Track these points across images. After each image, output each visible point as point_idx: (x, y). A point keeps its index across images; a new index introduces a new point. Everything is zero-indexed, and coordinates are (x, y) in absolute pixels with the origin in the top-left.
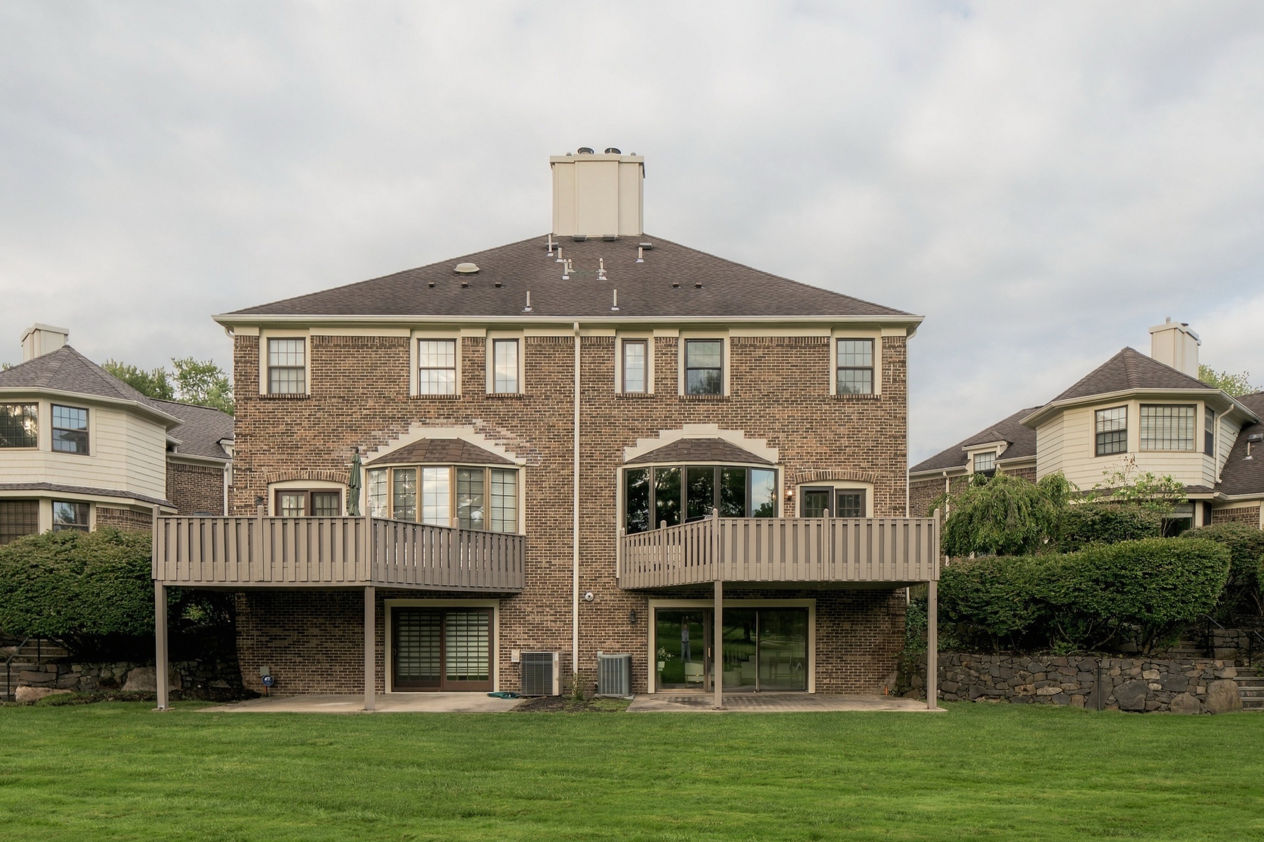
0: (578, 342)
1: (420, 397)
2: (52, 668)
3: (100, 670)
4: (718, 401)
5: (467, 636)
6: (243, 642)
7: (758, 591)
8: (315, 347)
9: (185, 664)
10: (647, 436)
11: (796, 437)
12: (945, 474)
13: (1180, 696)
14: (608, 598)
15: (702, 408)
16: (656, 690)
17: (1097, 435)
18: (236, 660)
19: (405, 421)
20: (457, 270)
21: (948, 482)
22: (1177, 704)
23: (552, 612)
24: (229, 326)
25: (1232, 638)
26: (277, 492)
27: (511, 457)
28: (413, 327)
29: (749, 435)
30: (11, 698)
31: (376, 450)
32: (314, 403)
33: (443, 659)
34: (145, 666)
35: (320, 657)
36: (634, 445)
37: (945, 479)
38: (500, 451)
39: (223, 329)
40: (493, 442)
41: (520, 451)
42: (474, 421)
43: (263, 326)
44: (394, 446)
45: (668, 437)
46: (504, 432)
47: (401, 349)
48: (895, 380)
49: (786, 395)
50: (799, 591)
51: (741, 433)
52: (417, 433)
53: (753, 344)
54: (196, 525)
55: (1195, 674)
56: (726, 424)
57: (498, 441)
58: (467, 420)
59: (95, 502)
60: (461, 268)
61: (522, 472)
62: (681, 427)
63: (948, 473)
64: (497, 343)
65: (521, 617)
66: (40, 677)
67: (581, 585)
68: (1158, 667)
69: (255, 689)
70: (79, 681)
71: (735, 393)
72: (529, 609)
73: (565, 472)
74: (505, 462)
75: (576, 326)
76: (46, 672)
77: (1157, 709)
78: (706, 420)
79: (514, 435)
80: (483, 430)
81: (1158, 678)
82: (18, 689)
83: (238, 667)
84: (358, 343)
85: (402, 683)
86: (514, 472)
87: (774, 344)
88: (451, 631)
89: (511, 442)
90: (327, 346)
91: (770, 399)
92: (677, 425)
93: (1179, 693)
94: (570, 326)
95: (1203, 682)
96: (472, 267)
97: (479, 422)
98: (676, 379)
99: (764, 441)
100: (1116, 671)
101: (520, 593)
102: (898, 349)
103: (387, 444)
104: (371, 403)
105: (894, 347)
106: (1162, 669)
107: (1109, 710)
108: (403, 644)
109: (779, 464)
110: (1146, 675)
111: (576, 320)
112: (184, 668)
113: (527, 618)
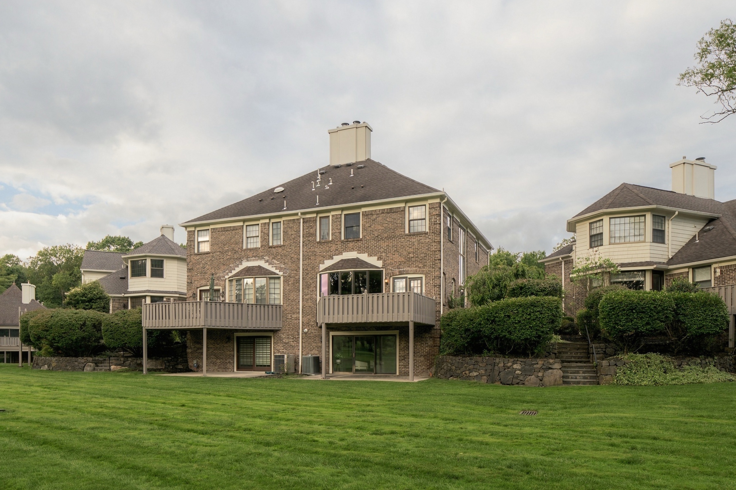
0: (302, 221)
1: (247, 249)
2: (122, 359)
3: (137, 360)
4: (357, 241)
5: (263, 348)
6: (189, 351)
7: (374, 327)
8: (212, 232)
9: (166, 358)
10: (329, 259)
11: (389, 255)
12: (560, 259)
13: (530, 377)
14: (313, 331)
15: (351, 244)
16: (333, 372)
17: (591, 237)
18: (186, 357)
19: (240, 260)
20: (275, 192)
21: (563, 263)
22: (528, 381)
23: (292, 338)
24: (186, 227)
25: (602, 349)
26: (201, 291)
27: (277, 271)
28: (244, 221)
29: (370, 255)
30: (110, 370)
31: (231, 272)
32: (211, 254)
33: (254, 358)
34: (152, 359)
35: (213, 356)
36: (324, 263)
37: (561, 262)
38: (273, 270)
39: (184, 228)
40: (271, 266)
41: (281, 269)
42: (265, 257)
43: (196, 226)
44: (238, 270)
45: (337, 259)
46: (275, 261)
47: (240, 230)
48: (434, 224)
49: (386, 235)
50: (391, 327)
51: (366, 254)
52: (246, 264)
53: (371, 213)
54: (157, 306)
55: (538, 366)
56: (360, 250)
57: (273, 266)
58: (261, 258)
59: (165, 296)
60: (277, 190)
61: (282, 278)
62: (342, 254)
63: (562, 258)
64: (274, 224)
65: (281, 339)
66: (118, 362)
67: (303, 325)
68: (520, 362)
69: (192, 369)
70: (130, 364)
71: (364, 236)
72: (284, 336)
73: (297, 277)
74: (275, 274)
75: (299, 214)
76: (120, 360)
77: (518, 384)
78: (352, 250)
79: (279, 262)
80: (267, 261)
81: (520, 368)
82: (112, 367)
83: (187, 360)
84: (225, 229)
85: (240, 368)
86: (279, 278)
87: (381, 212)
88: (257, 346)
89: (277, 265)
90: (215, 232)
91: (378, 238)
92: (340, 253)
93: (530, 375)
94: (297, 214)
95: (543, 371)
96: (282, 189)
97: (267, 258)
98: (340, 233)
99: (376, 258)
100: (501, 365)
101: (280, 330)
102: (436, 208)
103: (235, 270)
104: (230, 253)
105: (434, 208)
106: (522, 363)
107: (496, 383)
108: (241, 351)
109: (383, 268)
110: (515, 366)
111: (299, 211)
112: (166, 360)
113: (284, 340)
